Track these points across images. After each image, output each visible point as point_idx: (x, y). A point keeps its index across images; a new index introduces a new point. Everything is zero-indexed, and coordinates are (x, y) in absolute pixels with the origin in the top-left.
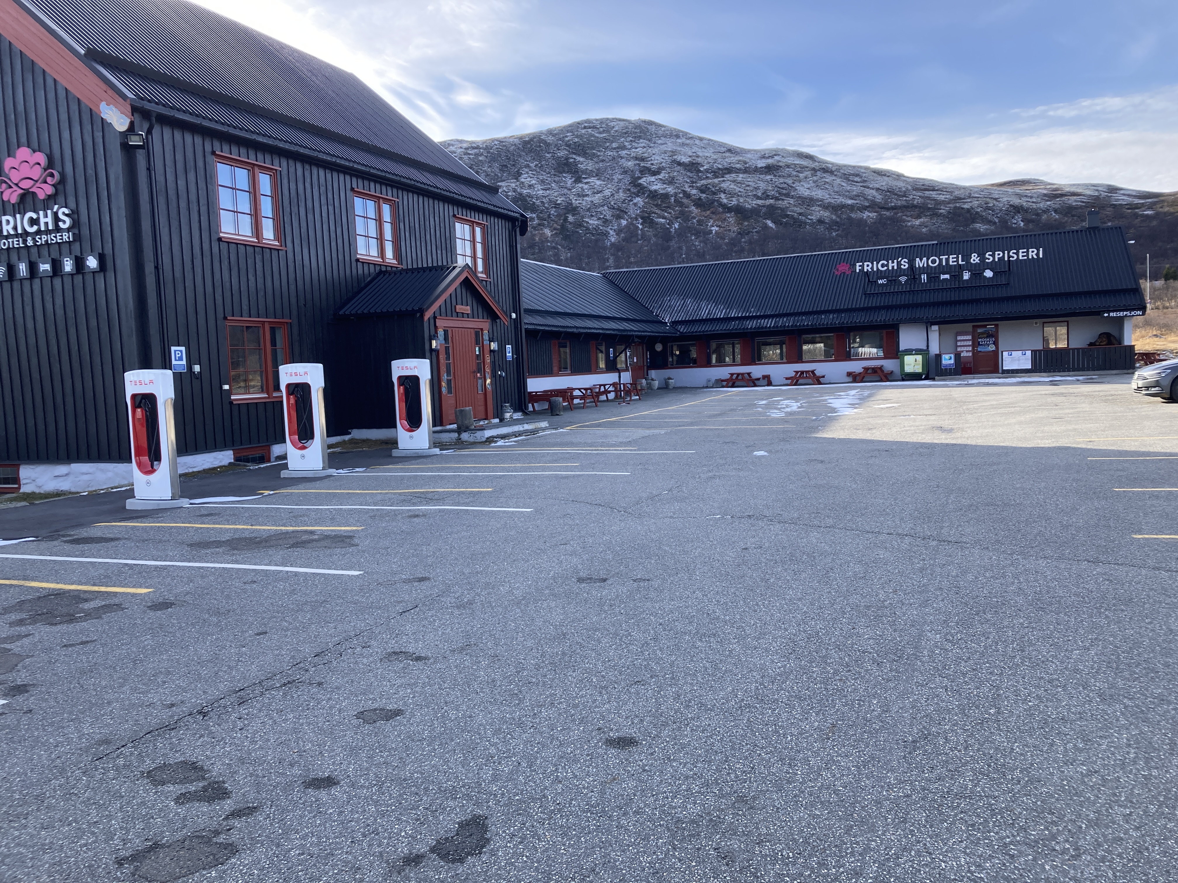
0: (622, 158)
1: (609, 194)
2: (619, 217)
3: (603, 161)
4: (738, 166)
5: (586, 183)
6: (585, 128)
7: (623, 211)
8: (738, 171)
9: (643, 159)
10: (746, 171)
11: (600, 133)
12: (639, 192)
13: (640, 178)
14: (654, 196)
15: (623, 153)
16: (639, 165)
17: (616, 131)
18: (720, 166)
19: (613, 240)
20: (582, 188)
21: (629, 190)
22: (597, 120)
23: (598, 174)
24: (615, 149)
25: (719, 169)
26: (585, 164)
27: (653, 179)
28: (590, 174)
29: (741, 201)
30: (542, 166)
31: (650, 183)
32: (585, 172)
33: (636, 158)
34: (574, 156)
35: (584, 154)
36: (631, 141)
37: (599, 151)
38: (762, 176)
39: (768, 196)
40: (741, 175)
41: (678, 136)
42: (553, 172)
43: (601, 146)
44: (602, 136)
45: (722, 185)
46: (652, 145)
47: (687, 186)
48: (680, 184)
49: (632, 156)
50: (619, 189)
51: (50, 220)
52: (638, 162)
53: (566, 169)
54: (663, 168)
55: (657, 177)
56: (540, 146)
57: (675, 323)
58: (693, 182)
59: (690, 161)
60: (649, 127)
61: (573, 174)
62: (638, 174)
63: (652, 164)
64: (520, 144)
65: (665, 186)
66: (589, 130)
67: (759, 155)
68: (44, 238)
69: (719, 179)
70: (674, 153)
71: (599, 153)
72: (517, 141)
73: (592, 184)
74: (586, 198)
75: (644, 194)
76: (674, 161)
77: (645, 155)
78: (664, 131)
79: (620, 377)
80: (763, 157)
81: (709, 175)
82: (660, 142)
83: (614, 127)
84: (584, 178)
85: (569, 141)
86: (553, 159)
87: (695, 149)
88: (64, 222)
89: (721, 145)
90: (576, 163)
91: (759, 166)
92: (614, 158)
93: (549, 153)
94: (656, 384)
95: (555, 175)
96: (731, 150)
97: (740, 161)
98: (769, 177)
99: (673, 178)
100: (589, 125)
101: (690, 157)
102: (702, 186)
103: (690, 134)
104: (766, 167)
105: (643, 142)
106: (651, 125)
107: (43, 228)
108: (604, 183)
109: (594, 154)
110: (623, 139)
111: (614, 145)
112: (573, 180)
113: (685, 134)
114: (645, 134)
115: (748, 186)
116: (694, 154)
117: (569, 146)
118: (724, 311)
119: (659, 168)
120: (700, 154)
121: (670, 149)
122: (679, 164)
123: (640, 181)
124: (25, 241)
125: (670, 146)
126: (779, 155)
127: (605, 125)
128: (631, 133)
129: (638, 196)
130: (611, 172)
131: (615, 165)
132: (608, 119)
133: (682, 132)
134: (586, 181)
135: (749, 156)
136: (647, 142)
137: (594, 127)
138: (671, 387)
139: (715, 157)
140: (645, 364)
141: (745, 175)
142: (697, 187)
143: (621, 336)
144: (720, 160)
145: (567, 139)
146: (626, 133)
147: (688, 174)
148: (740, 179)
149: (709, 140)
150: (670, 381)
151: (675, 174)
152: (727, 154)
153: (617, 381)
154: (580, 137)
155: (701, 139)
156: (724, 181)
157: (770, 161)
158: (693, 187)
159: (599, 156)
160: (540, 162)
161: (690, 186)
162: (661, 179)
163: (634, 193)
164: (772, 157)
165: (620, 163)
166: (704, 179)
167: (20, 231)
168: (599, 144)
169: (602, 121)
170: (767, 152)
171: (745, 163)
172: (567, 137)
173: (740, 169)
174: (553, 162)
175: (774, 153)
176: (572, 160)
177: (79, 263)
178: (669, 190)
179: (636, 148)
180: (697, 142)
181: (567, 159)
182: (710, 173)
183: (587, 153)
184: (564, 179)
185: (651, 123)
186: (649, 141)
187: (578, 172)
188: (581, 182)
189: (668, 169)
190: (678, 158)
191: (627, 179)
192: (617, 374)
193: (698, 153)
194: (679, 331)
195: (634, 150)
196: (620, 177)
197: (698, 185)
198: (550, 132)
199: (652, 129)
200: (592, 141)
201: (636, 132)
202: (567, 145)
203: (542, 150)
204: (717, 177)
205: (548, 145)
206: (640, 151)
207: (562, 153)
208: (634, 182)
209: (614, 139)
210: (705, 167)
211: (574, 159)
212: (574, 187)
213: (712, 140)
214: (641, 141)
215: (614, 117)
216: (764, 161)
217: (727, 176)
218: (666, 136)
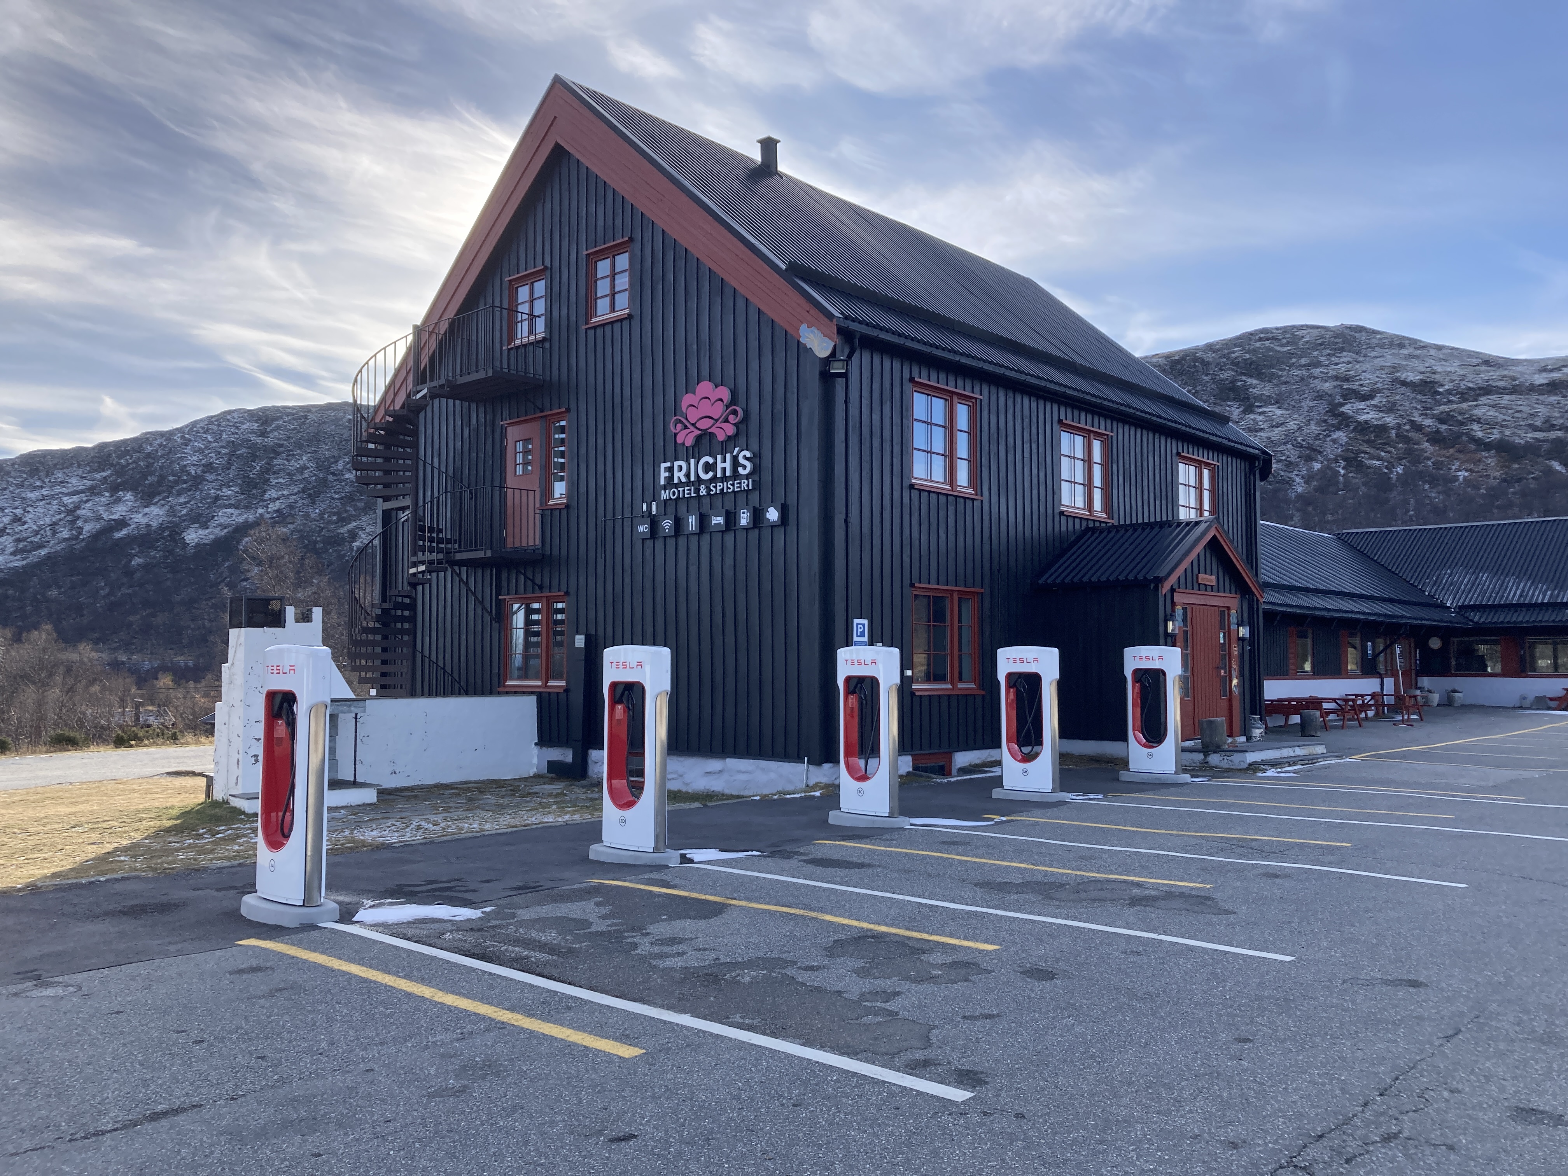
0: (1315, 378)
1: (1296, 427)
2: (1309, 459)
3: (1286, 383)
4: (1501, 384)
5: (1261, 413)
6: (1260, 339)
7: (1315, 450)
8: (1501, 391)
9: (1347, 379)
10: (1515, 390)
11: (1283, 345)
12: (1340, 423)
13: (1342, 405)
14: (1363, 430)
15: (1317, 371)
16: (1341, 387)
17: (1307, 342)
18: (1471, 385)
19: (1300, 490)
20: (1254, 420)
21: (1325, 421)
22: (1277, 329)
23: (1278, 402)
24: (1304, 366)
25: (1470, 389)
26: (1258, 387)
27: (1362, 405)
28: (1267, 401)
29: (1508, 432)
30: (1196, 392)
31: (1357, 411)
32: (1259, 398)
33: (1337, 378)
34: (1244, 378)
35: (1260, 376)
36: (1329, 354)
37: (1281, 370)
38: (1541, 397)
39: (1553, 426)
40: (1506, 397)
41: (1401, 346)
42: (1212, 400)
43: (1283, 363)
44: (1286, 349)
45: (1475, 412)
46: (1361, 359)
47: (1416, 414)
48: (1405, 411)
49: (1330, 374)
50: (1310, 420)
51: (728, 465)
52: (1339, 383)
53: (1232, 395)
54: (1379, 391)
55: (1368, 403)
56: (1195, 366)
57: (1462, 608)
58: (1426, 409)
59: (1421, 380)
60: (1356, 334)
61: (1242, 401)
62: (1338, 399)
63: (1361, 385)
64: (1166, 365)
65: (1381, 414)
66: (1267, 343)
67: (1536, 366)
68: (720, 486)
69: (1470, 403)
70: (1395, 368)
71: (1280, 373)
72: (1162, 361)
73: (1270, 414)
74: (1262, 434)
75: (1348, 426)
76: (1396, 381)
77: (1350, 373)
78: (1380, 339)
79: (1382, 685)
80: (1544, 370)
81: (1452, 398)
82: (1373, 354)
83: (1303, 337)
84: (1258, 406)
85: (1236, 358)
86: (1213, 383)
87: (1430, 362)
88: (745, 467)
89: (1472, 354)
90: (1246, 387)
91: (1537, 382)
92: (1302, 379)
93: (1207, 375)
94: (1435, 698)
95: (1215, 404)
96: (1489, 362)
97: (1505, 376)
98: (1553, 399)
99: (1394, 404)
100: (1266, 335)
101: (1421, 373)
102: (1442, 413)
103: (1421, 342)
104: (1548, 385)
105: (1347, 356)
106: (1361, 331)
107: (719, 475)
108: (1288, 412)
109: (1273, 374)
110: (1316, 353)
111: (1303, 361)
112: (1241, 409)
113: (1413, 342)
114: (1351, 344)
115: (1520, 411)
116: (1429, 369)
117: (1237, 364)
118: (1549, 593)
119: (1372, 390)
120: (1439, 369)
121: (1389, 364)
122: (1404, 383)
123: (1343, 409)
124: (697, 490)
125: (1389, 359)
127: (1290, 334)
128: (1329, 344)
129: (1339, 429)
130: (1298, 397)
131: (1305, 388)
132: (1293, 327)
133: (1408, 339)
134: (1261, 410)
135: (1519, 369)
136: (1354, 355)
137: (1273, 338)
138: (1456, 704)
139: (1462, 373)
140: (1413, 667)
141: (1513, 397)
142: (1433, 415)
143: (1389, 624)
144: (1470, 377)
145: (1233, 355)
146: (1321, 345)
147: (1419, 397)
148: (1506, 402)
149: (1453, 349)
150: (1456, 694)
151: (1398, 397)
152: (1483, 368)
153: (1378, 690)
154: (1255, 351)
155: (1440, 348)
156: (1477, 406)
157: (1555, 375)
158: (1426, 415)
159: (1282, 376)
160: (1195, 387)
161: (1422, 414)
162: (1375, 406)
163: (1333, 426)
164: (1559, 369)
165: (1312, 385)
166: (1445, 404)
167: (692, 479)
168: (1281, 360)
169: (1285, 330)
170: (1549, 362)
171: (1514, 379)
172: (1234, 352)
173: (1505, 389)
174: (1212, 386)
175: (1562, 364)
176: (1241, 383)
177: (758, 516)
178: (1388, 420)
179: (1337, 364)
180: (1433, 352)
181: (1233, 382)
182: (1455, 395)
183: (1263, 374)
184: (1228, 408)
185: (1360, 329)
186: (1357, 353)
187: (1248, 399)
188: (1252, 412)
189: (1386, 391)
190: (1403, 375)
191: (1323, 407)
192: (1378, 680)
193: (1435, 368)
194: (1472, 621)
195: (1333, 367)
196: (1311, 404)
197: (1435, 412)
198: (1210, 347)
199: (1363, 337)
200: (1271, 356)
201: (1337, 343)
202: (1233, 364)
203: (1197, 372)
204: (1467, 400)
205: (1205, 364)
206: (1342, 368)
207: (1226, 375)
208: (1333, 410)
209: (1304, 353)
210: (1446, 387)
211: (1244, 381)
212: (1242, 419)
213: (1457, 349)
214: (1345, 354)
215: (1303, 323)
216: (1544, 375)
217: (1482, 399)
218: (1381, 346)
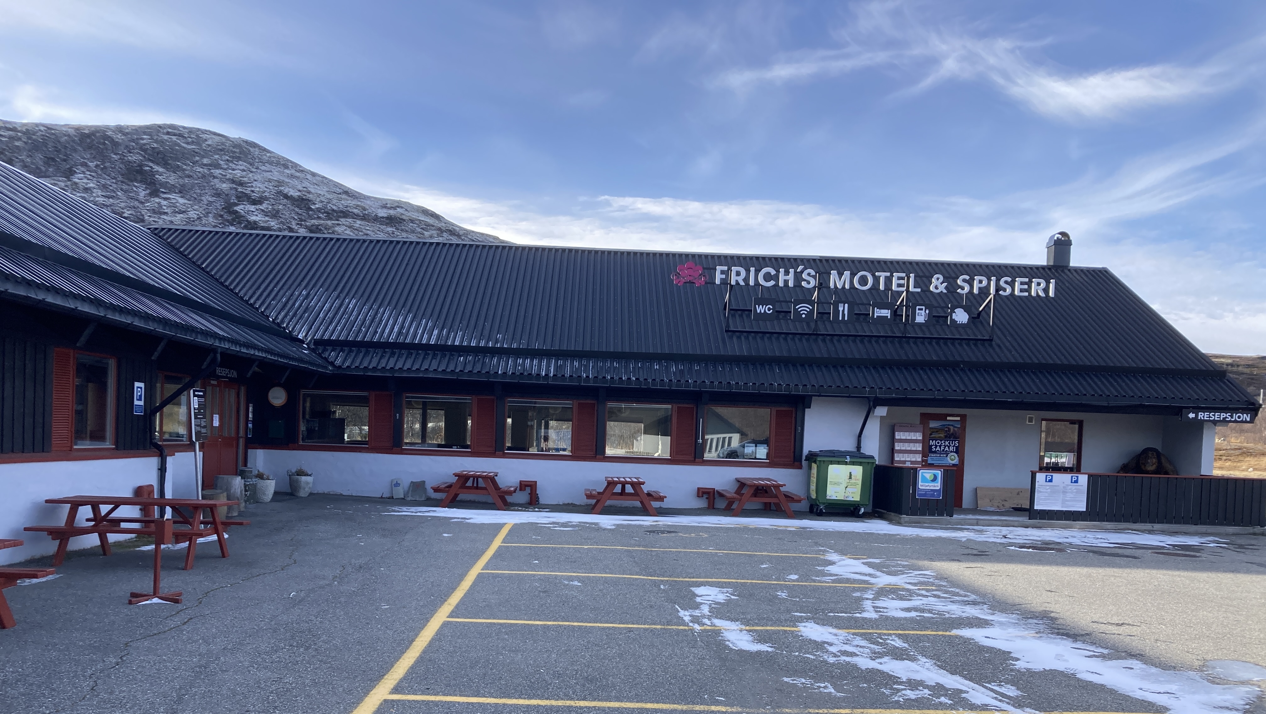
0: (215, 177)
1: (196, 217)
3: (189, 176)
4: (355, 211)
5: (165, 199)
6: (168, 133)
8: (355, 216)
9: (241, 184)
10: (364, 218)
11: (188, 143)
12: (233, 220)
13: (237, 205)
15: (217, 172)
16: (236, 189)
17: (209, 145)
18: (334, 208)
20: (159, 204)
21: (221, 216)
22: (184, 128)
23: (182, 191)
24: (205, 165)
25: (333, 210)
26: (163, 175)
27: (252, 208)
28: (171, 189)
30: (105, 168)
31: (248, 213)
32: (165, 185)
33: (233, 181)
34: (151, 164)
35: (165, 165)
36: (228, 160)
38: (383, 227)
40: (359, 222)
41: (286, 166)
42: (120, 178)
43: (188, 159)
44: (190, 147)
45: (336, 229)
46: (254, 170)
47: (294, 223)
48: (286, 219)
49: (228, 177)
50: (208, 213)
52: (235, 186)
53: (139, 178)
54: (266, 199)
55: (258, 207)
56: (104, 144)
58: (301, 220)
59: (299, 196)
60: (251, 149)
61: (149, 185)
62: (233, 200)
63: (253, 191)
64: (75, 136)
65: (267, 218)
66: (174, 138)
67: (380, 203)
69: (333, 222)
70: (280, 183)
71: (185, 167)
72: (72, 132)
73: (174, 201)
74: (165, 217)
75: (240, 223)
76: (280, 193)
77: (245, 179)
78: (270, 157)
80: (384, 207)
81: (321, 215)
82: (263, 168)
83: (206, 140)
84: (163, 192)
85: (145, 144)
86: (122, 163)
87: (306, 184)
89: (337, 185)
90: (152, 173)
91: (380, 215)
92: (204, 176)
93: (116, 154)
95: (122, 182)
96: (347, 192)
97: (358, 206)
98: (390, 229)
99: (278, 211)
100: (172, 130)
101: (299, 191)
102: (312, 225)
103: (300, 166)
104: (387, 218)
105: (242, 165)
106: (255, 147)
108: (189, 202)
109: (178, 166)
110: (217, 156)
111: (205, 161)
112: (148, 191)
113: (295, 166)
114: (246, 156)
115: (367, 235)
116: (305, 189)
117: (145, 151)
119: (261, 197)
120: (312, 190)
121: (276, 179)
122: (286, 196)
123: (236, 208)
125: (276, 174)
126: (402, 208)
127: (196, 136)
128: (228, 151)
129: (232, 225)
130: (199, 191)
131: (205, 184)
132: (199, 130)
133: (291, 162)
134: (165, 196)
135: (368, 202)
136: (248, 166)
137: (180, 135)
139: (329, 196)
141: (363, 223)
142: (306, 226)
144: (335, 201)
145: (142, 142)
146: (221, 150)
147: (297, 209)
148: (358, 226)
149: (324, 177)
151: (281, 207)
152: (344, 196)
154: (162, 142)
155: (314, 174)
156: (338, 225)
157: (392, 212)
158: (301, 225)
159: (184, 170)
160: (103, 162)
161: (298, 224)
162: (263, 211)
163: (228, 221)
164: (394, 208)
165: (212, 184)
166: (314, 219)
168: (184, 155)
169: (191, 131)
170: (389, 202)
171: (365, 209)
172: (143, 139)
173: (358, 215)
174: (121, 166)
175: (397, 204)
176: (148, 168)
178: (273, 224)
179: (234, 170)
180: (309, 177)
181: (141, 166)
182: (323, 213)
183: (169, 164)
184: (135, 189)
185: (254, 145)
186: (251, 165)
187: (155, 184)
188: (158, 196)
189: (272, 200)
190: (286, 190)
191: (219, 204)
193: (310, 189)
195: (230, 171)
196: (210, 199)
197: (308, 224)
198: (120, 129)
199: (256, 152)
200: (177, 151)
201: (235, 152)
202: (141, 149)
203: (107, 149)
204: (331, 219)
205: (115, 144)
206: (238, 173)
207: (134, 158)
208: (229, 208)
209: (206, 154)
210: (317, 206)
211: (151, 167)
212: (148, 201)
213: (326, 178)
214: (241, 162)
215: (207, 129)
216: (385, 210)
217: (342, 220)
218: (271, 163)
